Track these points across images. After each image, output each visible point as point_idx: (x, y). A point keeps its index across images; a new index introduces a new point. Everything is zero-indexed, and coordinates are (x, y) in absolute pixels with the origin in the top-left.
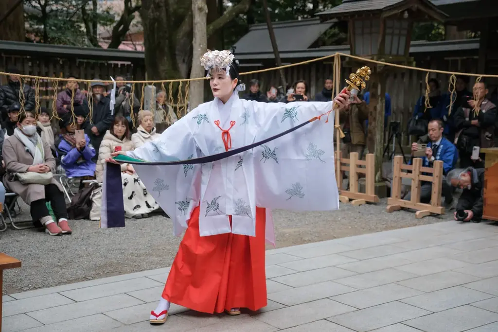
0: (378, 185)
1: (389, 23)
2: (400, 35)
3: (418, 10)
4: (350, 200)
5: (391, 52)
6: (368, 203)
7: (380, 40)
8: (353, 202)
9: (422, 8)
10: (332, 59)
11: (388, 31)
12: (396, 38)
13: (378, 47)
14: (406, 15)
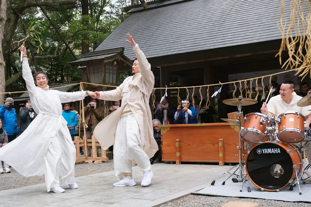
0: (108, 152)
1: (107, 67)
2: (113, 74)
3: (121, 61)
4: (93, 162)
5: (109, 82)
6: (103, 162)
7: (103, 75)
8: (95, 162)
9: (122, 59)
10: (79, 85)
11: (107, 71)
12: (111, 75)
13: (103, 79)
14: (115, 63)
